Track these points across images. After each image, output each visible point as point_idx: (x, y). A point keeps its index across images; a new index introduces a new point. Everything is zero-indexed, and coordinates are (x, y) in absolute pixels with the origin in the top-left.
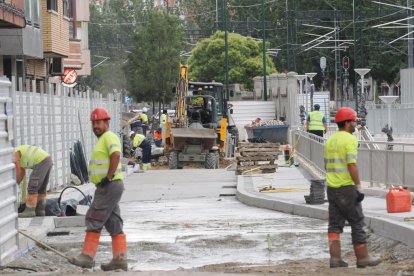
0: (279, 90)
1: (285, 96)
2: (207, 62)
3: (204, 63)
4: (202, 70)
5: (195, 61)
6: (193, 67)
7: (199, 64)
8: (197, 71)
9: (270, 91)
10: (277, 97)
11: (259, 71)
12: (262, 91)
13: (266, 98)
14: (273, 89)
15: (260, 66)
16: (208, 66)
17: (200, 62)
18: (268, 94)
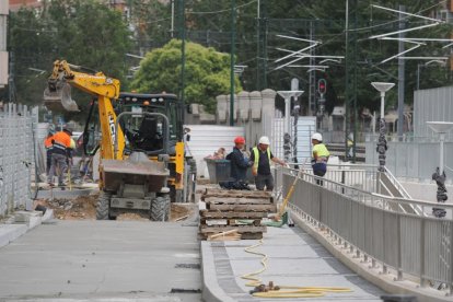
0: (250, 112)
1: (258, 121)
2: (158, 76)
3: (154, 78)
4: (152, 86)
5: (143, 76)
6: (141, 82)
7: (148, 79)
8: (146, 88)
9: (238, 113)
10: (247, 121)
11: (222, 89)
12: (227, 113)
13: (232, 122)
14: (242, 111)
15: (223, 85)
16: (159, 82)
17: (150, 76)
18: (235, 117)
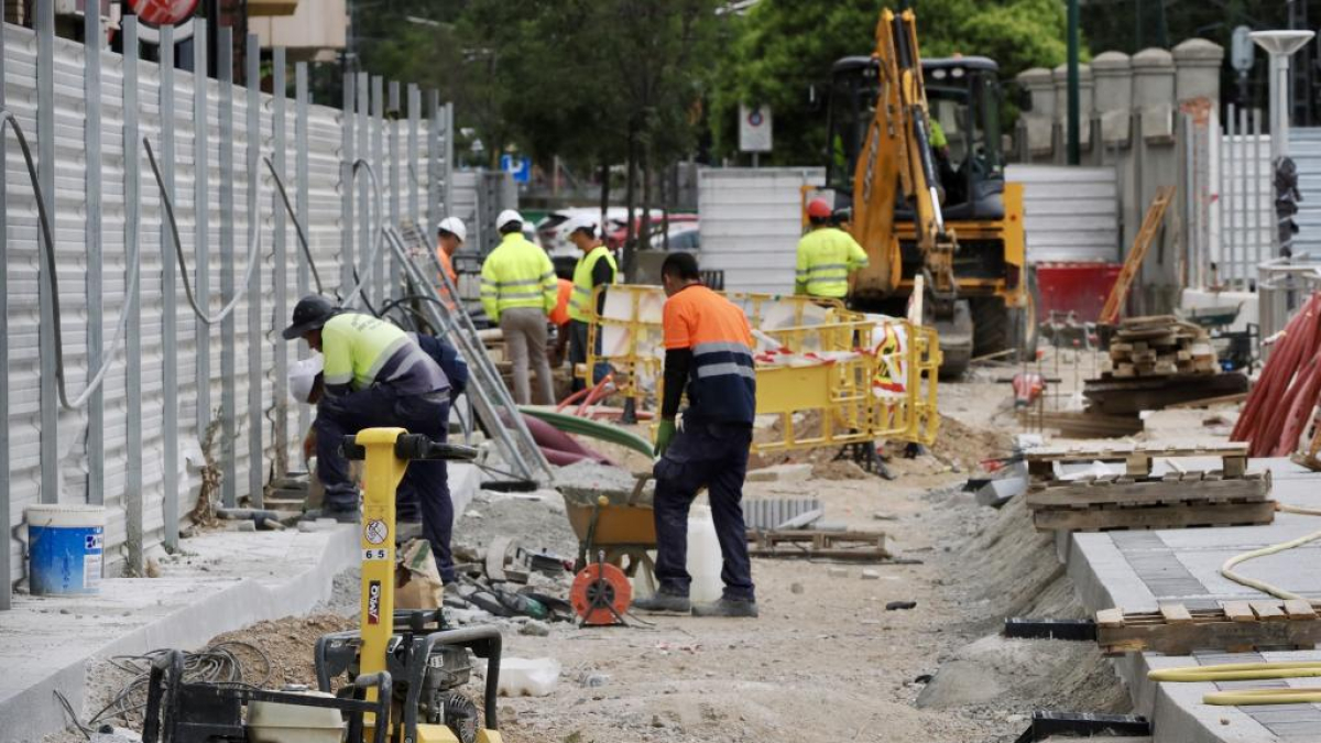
0: (1135, 120)
1: (1163, 145)
2: (821, 19)
3: (809, 25)
4: (801, 53)
5: (778, 17)
6: (765, 39)
7: (789, 31)
8: (783, 59)
9: (1095, 124)
10: (1125, 148)
11: (1028, 55)
12: (1056, 127)
13: (1076, 154)
14: (1106, 118)
15: (1027, 40)
16: (824, 38)
17: (794, 20)
18: (1084, 136)
